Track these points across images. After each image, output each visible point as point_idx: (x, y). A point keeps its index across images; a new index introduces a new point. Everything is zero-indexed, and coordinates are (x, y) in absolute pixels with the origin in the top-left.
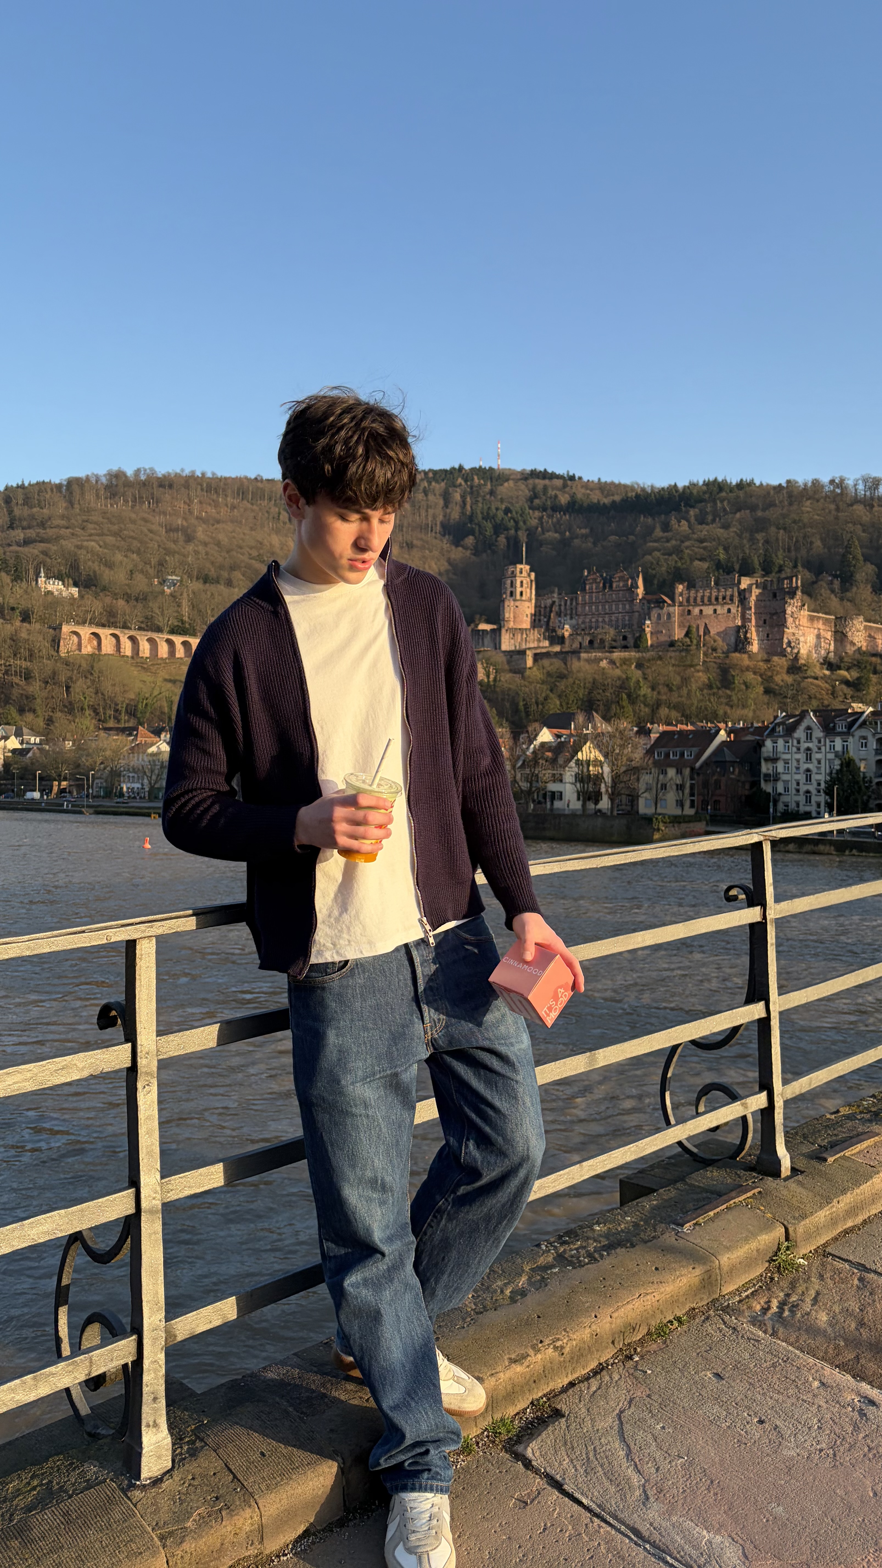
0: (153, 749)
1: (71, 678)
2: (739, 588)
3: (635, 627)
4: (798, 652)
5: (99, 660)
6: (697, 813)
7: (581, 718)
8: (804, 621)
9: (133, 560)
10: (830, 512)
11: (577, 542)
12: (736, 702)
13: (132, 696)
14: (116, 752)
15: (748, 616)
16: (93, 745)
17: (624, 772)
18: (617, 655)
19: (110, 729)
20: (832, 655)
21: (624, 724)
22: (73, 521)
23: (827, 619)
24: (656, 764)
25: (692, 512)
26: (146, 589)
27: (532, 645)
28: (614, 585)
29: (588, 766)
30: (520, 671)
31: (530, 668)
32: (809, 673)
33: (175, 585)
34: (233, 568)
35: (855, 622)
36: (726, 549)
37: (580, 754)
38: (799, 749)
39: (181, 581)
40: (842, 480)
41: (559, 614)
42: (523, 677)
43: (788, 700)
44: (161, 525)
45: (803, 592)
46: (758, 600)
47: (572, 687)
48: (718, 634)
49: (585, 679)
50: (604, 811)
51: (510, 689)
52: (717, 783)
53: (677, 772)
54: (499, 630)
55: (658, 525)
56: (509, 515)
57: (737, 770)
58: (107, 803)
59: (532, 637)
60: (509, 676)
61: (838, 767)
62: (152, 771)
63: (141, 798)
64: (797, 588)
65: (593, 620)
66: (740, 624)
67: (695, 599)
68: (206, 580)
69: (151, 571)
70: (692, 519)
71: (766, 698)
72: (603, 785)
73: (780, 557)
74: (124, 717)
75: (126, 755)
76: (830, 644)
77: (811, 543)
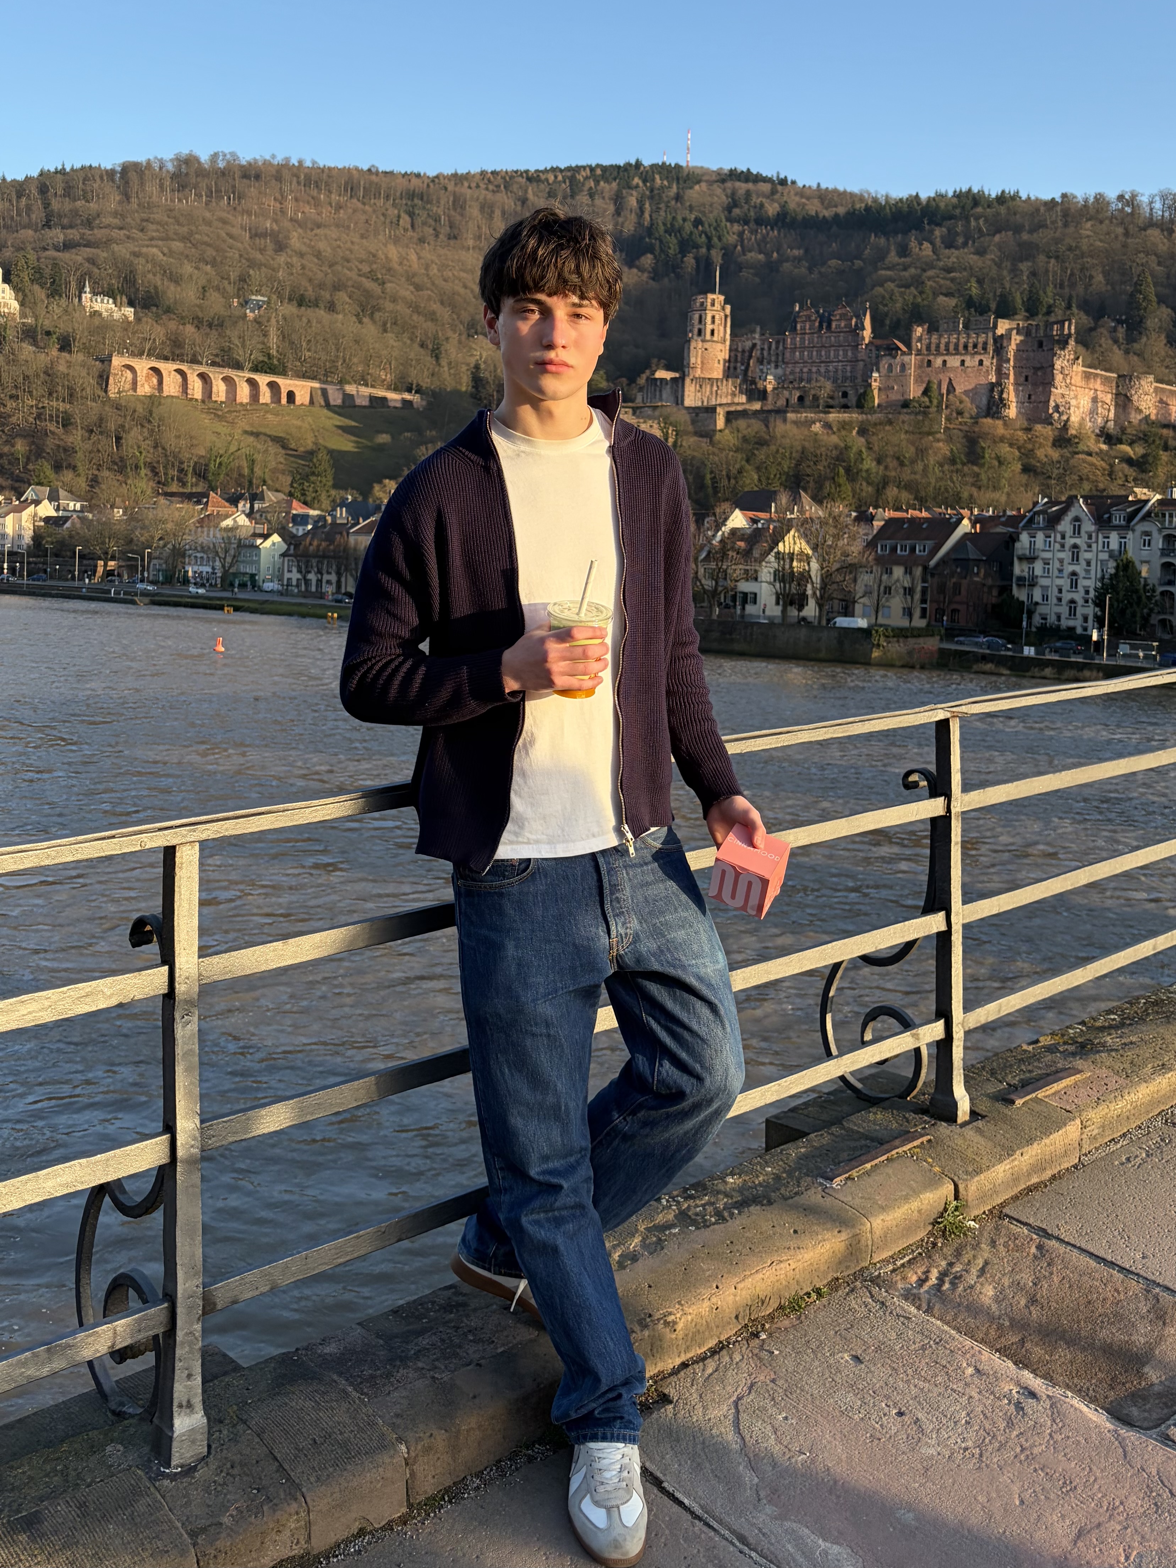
0: (228, 522)
1: (123, 426)
2: (994, 333)
3: (859, 380)
4: (1068, 419)
5: (160, 404)
6: (928, 625)
7: (784, 498)
8: (1077, 379)
9: (207, 274)
10: (1116, 237)
11: (787, 266)
12: (985, 482)
13: (202, 452)
14: (180, 524)
15: (1005, 371)
16: (151, 516)
17: (837, 570)
18: (834, 416)
19: (172, 494)
20: (1111, 424)
21: (840, 508)
22: (129, 220)
23: (1107, 378)
24: (879, 560)
25: (938, 232)
26: (223, 312)
27: (724, 401)
28: (834, 325)
29: (792, 560)
30: (708, 434)
31: (720, 431)
32: (1081, 447)
33: (260, 307)
34: (337, 287)
35: (1143, 382)
36: (980, 282)
37: (781, 545)
38: (1063, 546)
39: (269, 302)
40: (1134, 196)
41: (761, 361)
42: (712, 443)
43: (1053, 482)
44: (243, 228)
45: (1077, 342)
46: (1018, 350)
47: (774, 457)
48: (966, 392)
49: (792, 447)
50: (809, 620)
51: (693, 457)
52: (957, 588)
53: (906, 572)
54: (682, 379)
55: (892, 248)
56: (700, 228)
57: (983, 571)
58: (167, 590)
59: (725, 390)
60: (693, 439)
61: (1113, 571)
62: (226, 551)
63: (211, 585)
64: (1069, 335)
65: (805, 370)
66: (994, 380)
67: (938, 347)
68: (301, 302)
69: (230, 289)
70: (938, 241)
71: (1024, 478)
72: (809, 586)
73: (1050, 294)
74: (191, 479)
75: (193, 529)
76: (1109, 410)
77: (1091, 277)
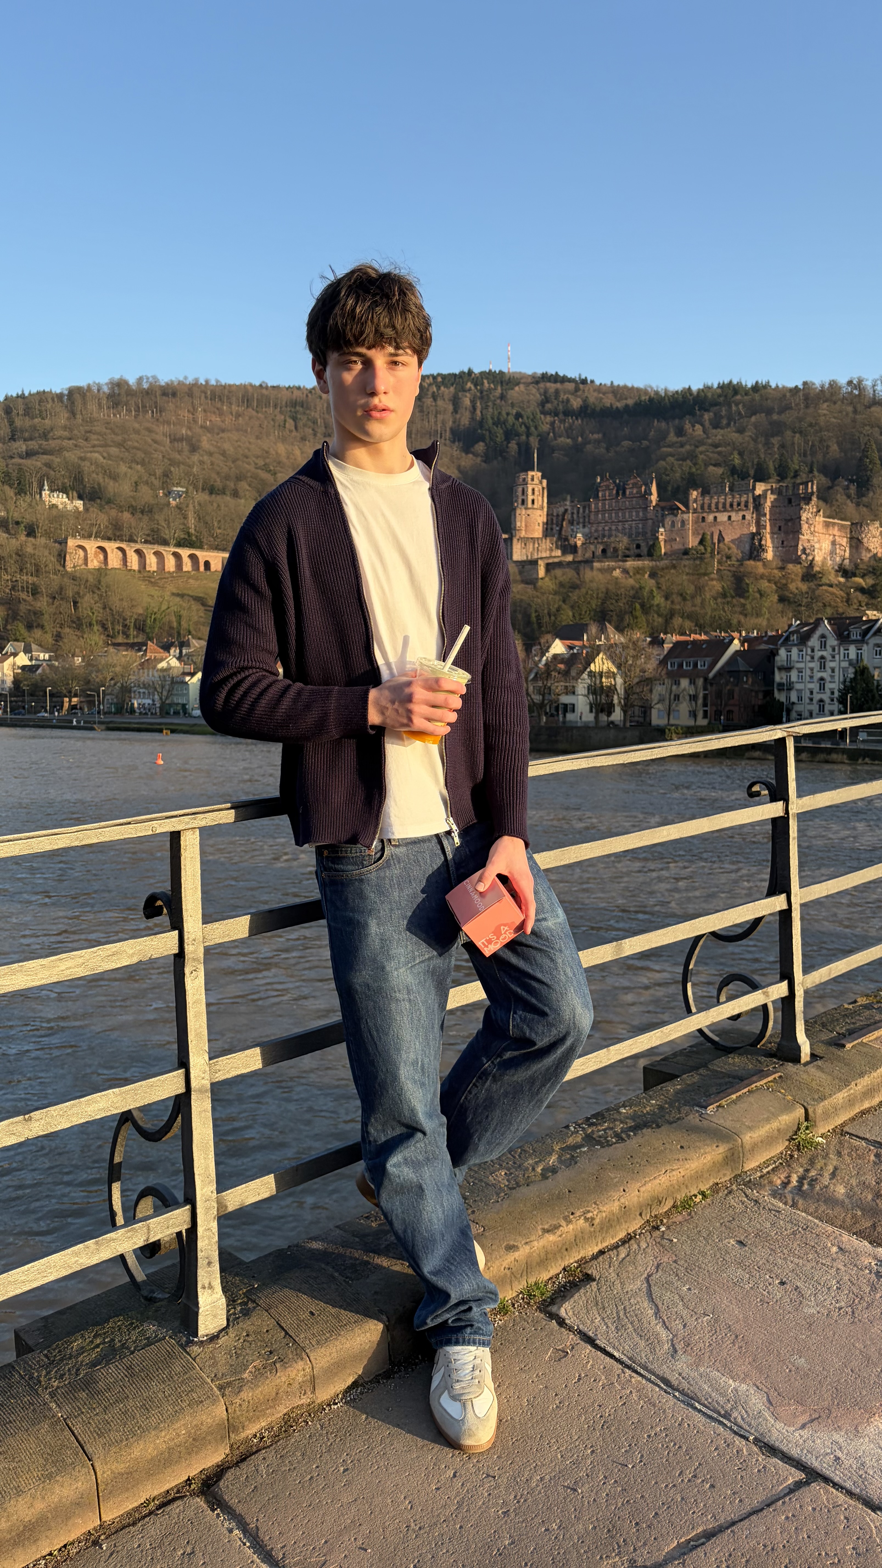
0: (163, 665)
1: (78, 593)
2: (754, 494)
3: (649, 535)
4: (813, 559)
5: (106, 574)
6: (709, 723)
7: (593, 629)
8: (819, 528)
9: (138, 472)
10: (847, 414)
11: (589, 447)
12: (750, 610)
13: (141, 611)
14: (126, 667)
15: (763, 523)
16: (103, 662)
17: (637, 683)
18: (630, 564)
19: (119, 645)
20: (847, 562)
21: (637, 635)
22: (76, 432)
23: (842, 526)
24: (670, 674)
25: (707, 416)
26: (152, 501)
27: (544, 555)
28: (628, 492)
29: (601, 677)
30: (532, 582)
31: (542, 579)
32: (824, 580)
33: (180, 496)
34: (239, 478)
35: (871, 528)
36: (741, 454)
37: (592, 665)
38: (813, 658)
39: (187, 492)
40: (860, 381)
41: (571, 523)
42: (535, 588)
43: (803, 608)
44: (165, 435)
45: (818, 498)
46: (773, 507)
47: (584, 597)
48: (733, 541)
49: (598, 589)
50: (616, 723)
51: (521, 600)
52: (731, 694)
53: (691, 683)
54: (511, 539)
55: (672, 430)
56: (520, 420)
57: (750, 680)
58: (118, 719)
59: (544, 547)
60: (521, 586)
61: (852, 676)
62: (163, 687)
63: (152, 714)
64: (812, 493)
65: (607, 528)
66: (754, 531)
67: (710, 506)
68: (212, 491)
69: (156, 483)
70: (707, 424)
71: (780, 606)
72: (616, 697)
73: (796, 461)
74: (132, 632)
75: (136, 670)
76: (845, 551)
77: (828, 447)
